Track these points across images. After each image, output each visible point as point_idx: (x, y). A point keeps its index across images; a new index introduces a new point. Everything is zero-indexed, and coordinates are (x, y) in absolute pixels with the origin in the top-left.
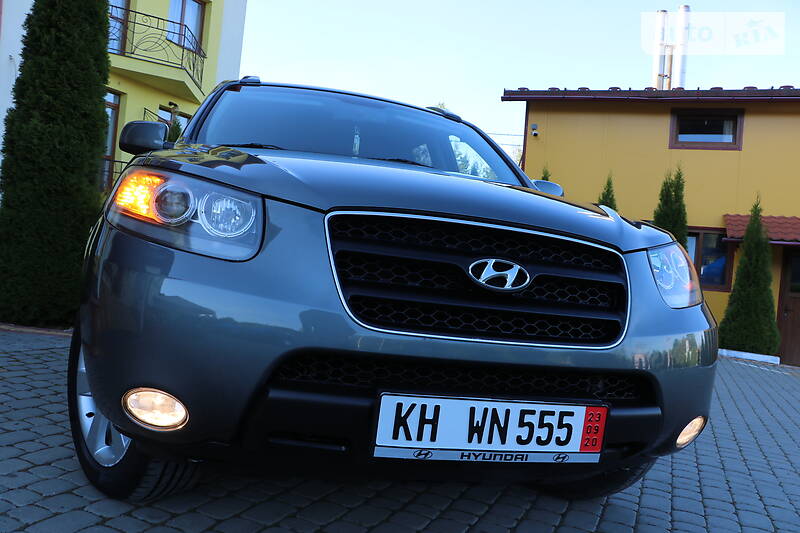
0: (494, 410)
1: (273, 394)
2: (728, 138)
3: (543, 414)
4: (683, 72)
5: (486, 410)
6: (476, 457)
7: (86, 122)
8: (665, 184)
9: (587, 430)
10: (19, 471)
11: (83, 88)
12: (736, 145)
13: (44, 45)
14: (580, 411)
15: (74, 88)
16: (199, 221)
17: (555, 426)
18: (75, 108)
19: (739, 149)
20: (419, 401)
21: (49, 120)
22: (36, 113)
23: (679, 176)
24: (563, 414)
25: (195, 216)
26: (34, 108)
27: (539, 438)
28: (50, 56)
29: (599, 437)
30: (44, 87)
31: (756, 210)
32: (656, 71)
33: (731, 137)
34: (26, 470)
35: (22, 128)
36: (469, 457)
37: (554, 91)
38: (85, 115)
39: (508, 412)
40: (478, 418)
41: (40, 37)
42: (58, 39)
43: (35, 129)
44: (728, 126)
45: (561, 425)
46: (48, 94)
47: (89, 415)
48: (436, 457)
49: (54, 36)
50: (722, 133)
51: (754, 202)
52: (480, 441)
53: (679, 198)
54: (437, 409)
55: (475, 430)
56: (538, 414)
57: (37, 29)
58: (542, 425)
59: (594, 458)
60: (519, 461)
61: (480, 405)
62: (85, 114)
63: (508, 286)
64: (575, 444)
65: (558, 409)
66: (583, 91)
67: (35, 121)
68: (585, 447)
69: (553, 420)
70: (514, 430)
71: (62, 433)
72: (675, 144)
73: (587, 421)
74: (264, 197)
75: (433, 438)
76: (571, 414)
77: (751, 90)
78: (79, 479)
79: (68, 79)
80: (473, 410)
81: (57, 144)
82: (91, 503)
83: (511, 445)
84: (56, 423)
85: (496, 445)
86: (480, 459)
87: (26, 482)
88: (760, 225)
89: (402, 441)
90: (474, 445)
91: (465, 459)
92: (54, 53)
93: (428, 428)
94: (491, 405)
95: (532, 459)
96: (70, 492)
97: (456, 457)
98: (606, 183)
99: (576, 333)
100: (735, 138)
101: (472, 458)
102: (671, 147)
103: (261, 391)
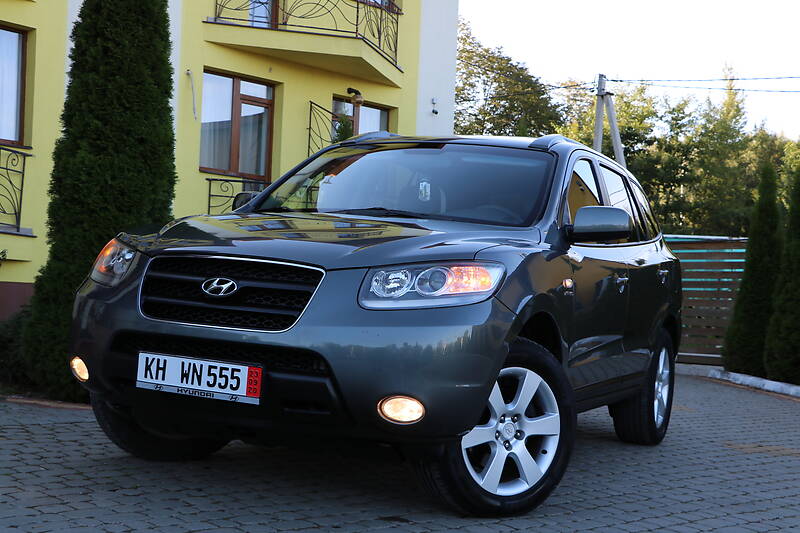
3: (222, 369)
7: (142, 148)
9: (249, 382)
11: (136, 108)
13: (90, 60)
15: (127, 109)
17: (229, 377)
18: (128, 133)
20: (156, 357)
21: (98, 150)
22: (84, 144)
24: (233, 370)
26: (82, 138)
27: (220, 384)
28: (98, 73)
29: (258, 387)
30: (91, 111)
35: (68, 163)
38: (142, 141)
39: (202, 366)
40: (186, 368)
41: (86, 50)
42: (106, 50)
43: (83, 162)
45: (233, 377)
46: (97, 118)
49: (100, 47)
54: (165, 361)
55: (184, 376)
57: (83, 41)
58: (221, 376)
59: (256, 401)
61: (187, 361)
62: (142, 138)
64: (242, 390)
65: (231, 366)
67: (81, 153)
68: (248, 392)
69: (228, 373)
73: (250, 375)
75: (163, 379)
76: (239, 370)
79: (119, 98)
80: (183, 363)
81: (109, 179)
85: (196, 386)
86: (187, 393)
89: (149, 380)
90: (184, 385)
92: (101, 68)
93: (161, 372)
94: (192, 361)
95: (216, 397)
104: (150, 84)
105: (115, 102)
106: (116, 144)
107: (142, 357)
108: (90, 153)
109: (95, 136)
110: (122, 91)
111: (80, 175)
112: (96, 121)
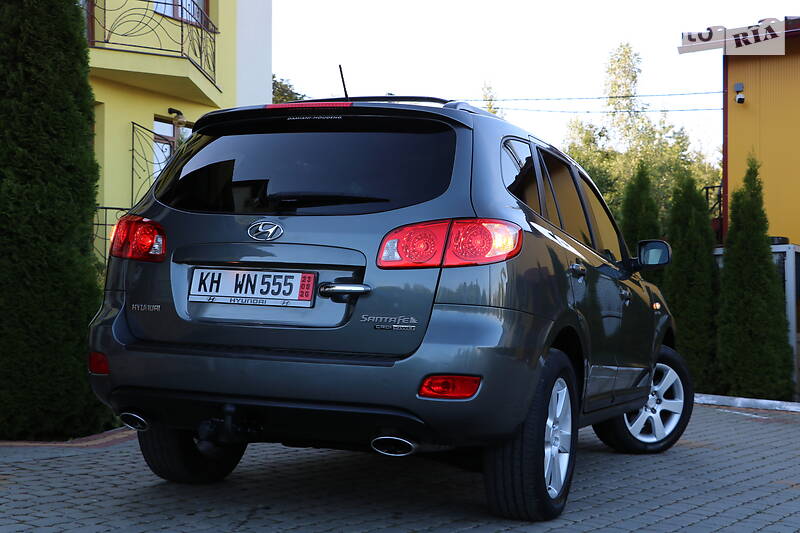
104: (75, 110)
105: (42, 129)
106: (44, 172)
108: (16, 182)
109: (21, 165)
110: (47, 118)
111: (7, 204)
112: (20, 149)
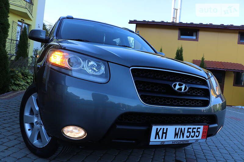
0: (181, 128)
1: (118, 127)
2: (194, 38)
3: (193, 128)
4: (180, 17)
5: (179, 128)
6: (176, 142)
8: (178, 50)
9: (203, 132)
10: (5, 150)
12: (197, 40)
14: (202, 127)
16: (85, 69)
19: (198, 41)
20: (162, 127)
23: (182, 48)
25: (83, 67)
31: (203, 59)
32: (172, 16)
33: (195, 37)
34: (6, 149)
36: (174, 142)
37: (144, 21)
40: (177, 131)
44: (194, 34)
45: (197, 132)
47: (29, 130)
48: (166, 143)
50: (193, 36)
51: (202, 56)
52: (177, 138)
53: (181, 55)
54: (167, 129)
55: (176, 135)
56: (192, 129)
58: (193, 132)
60: (187, 143)
61: (178, 127)
63: (183, 91)
65: (197, 127)
66: (153, 22)
68: (202, 137)
70: (186, 134)
71: (13, 135)
72: (179, 39)
74: (108, 62)
76: (200, 128)
77: (201, 24)
78: (27, 151)
80: (176, 128)
82: (35, 160)
83: (185, 138)
84: (9, 131)
85: (181, 139)
86: (177, 143)
87: (9, 154)
88: (204, 63)
89: (157, 140)
90: (176, 139)
91: (173, 143)
93: (164, 135)
94: (180, 127)
96: (25, 156)
97: (171, 143)
98: (160, 50)
99: (198, 104)
100: (196, 38)
101: (175, 143)
102: (178, 39)
103: (113, 126)
107: (154, 128)
